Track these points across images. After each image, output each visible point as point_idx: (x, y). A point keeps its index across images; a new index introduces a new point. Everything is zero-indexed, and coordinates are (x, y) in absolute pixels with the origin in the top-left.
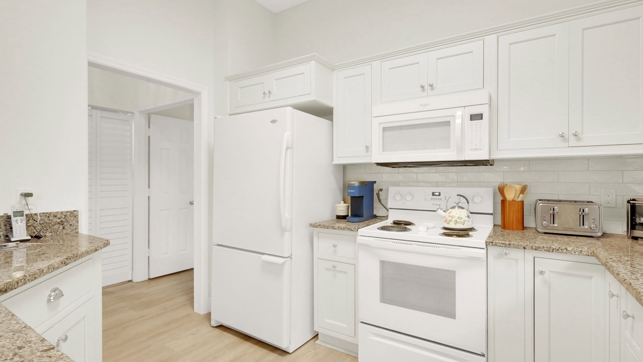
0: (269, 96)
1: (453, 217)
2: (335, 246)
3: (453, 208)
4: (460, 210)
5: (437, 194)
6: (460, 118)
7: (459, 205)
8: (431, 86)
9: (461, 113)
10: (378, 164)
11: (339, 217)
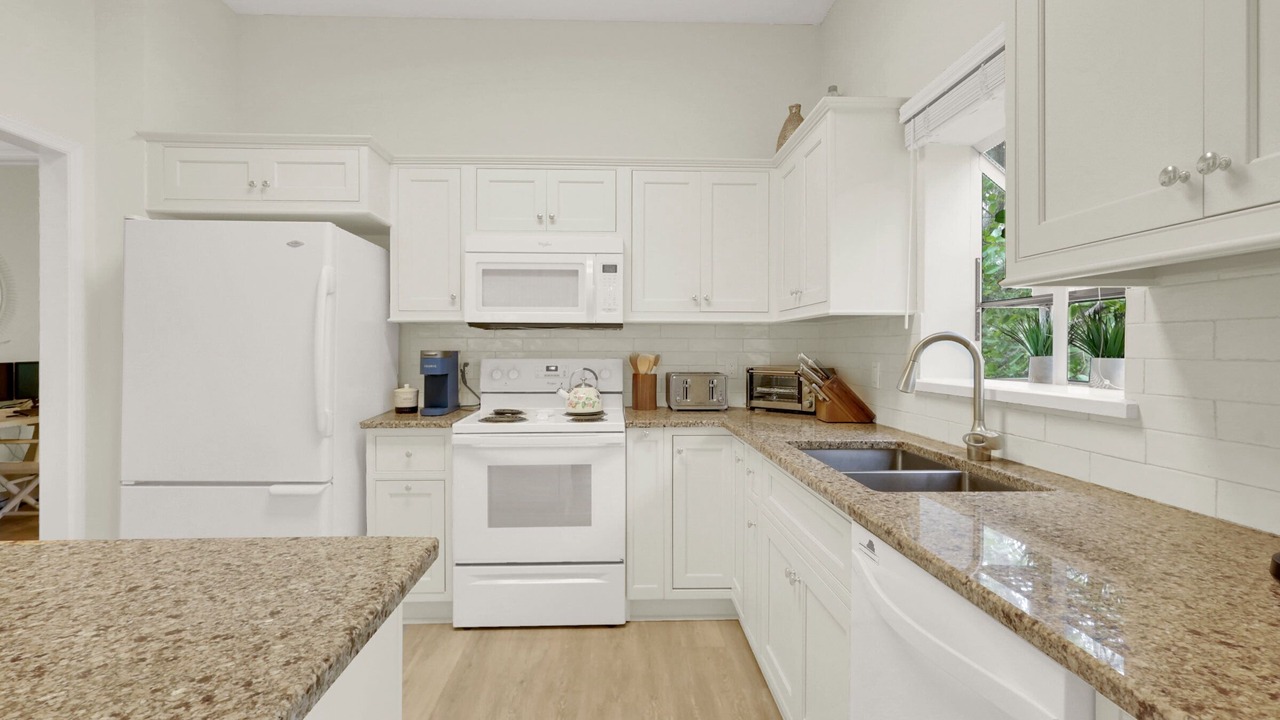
0: (262, 191)
1: (580, 398)
2: (408, 455)
3: (578, 386)
4: (588, 389)
5: (553, 368)
6: (590, 267)
7: (586, 382)
8: (552, 218)
9: (591, 262)
10: (471, 325)
11: (400, 411)
